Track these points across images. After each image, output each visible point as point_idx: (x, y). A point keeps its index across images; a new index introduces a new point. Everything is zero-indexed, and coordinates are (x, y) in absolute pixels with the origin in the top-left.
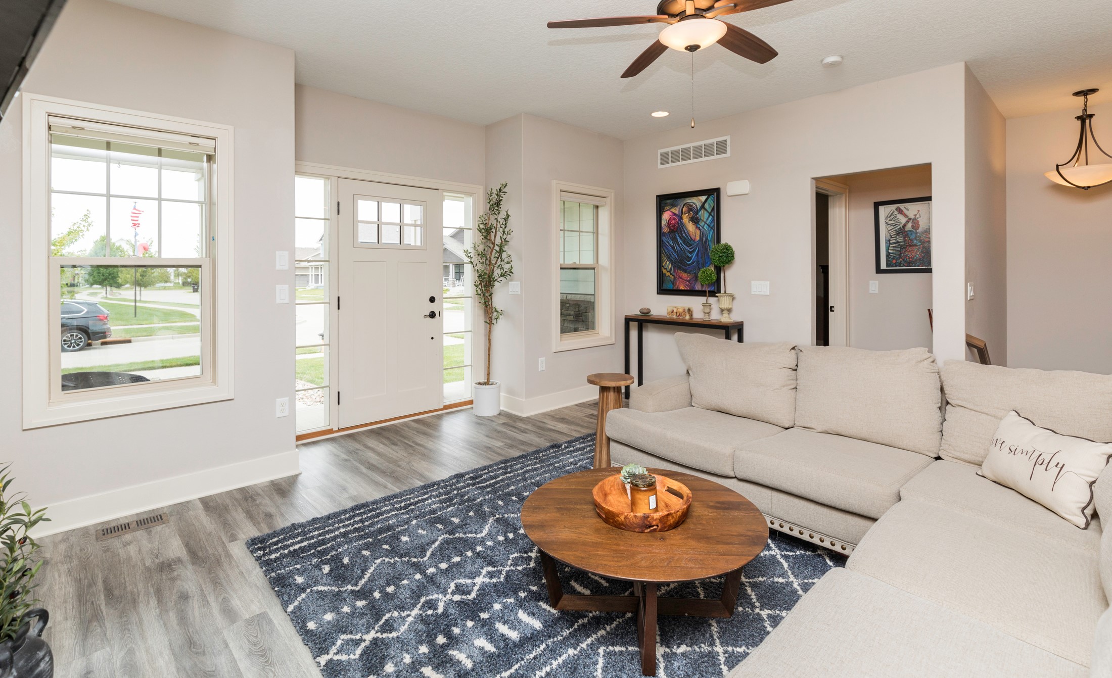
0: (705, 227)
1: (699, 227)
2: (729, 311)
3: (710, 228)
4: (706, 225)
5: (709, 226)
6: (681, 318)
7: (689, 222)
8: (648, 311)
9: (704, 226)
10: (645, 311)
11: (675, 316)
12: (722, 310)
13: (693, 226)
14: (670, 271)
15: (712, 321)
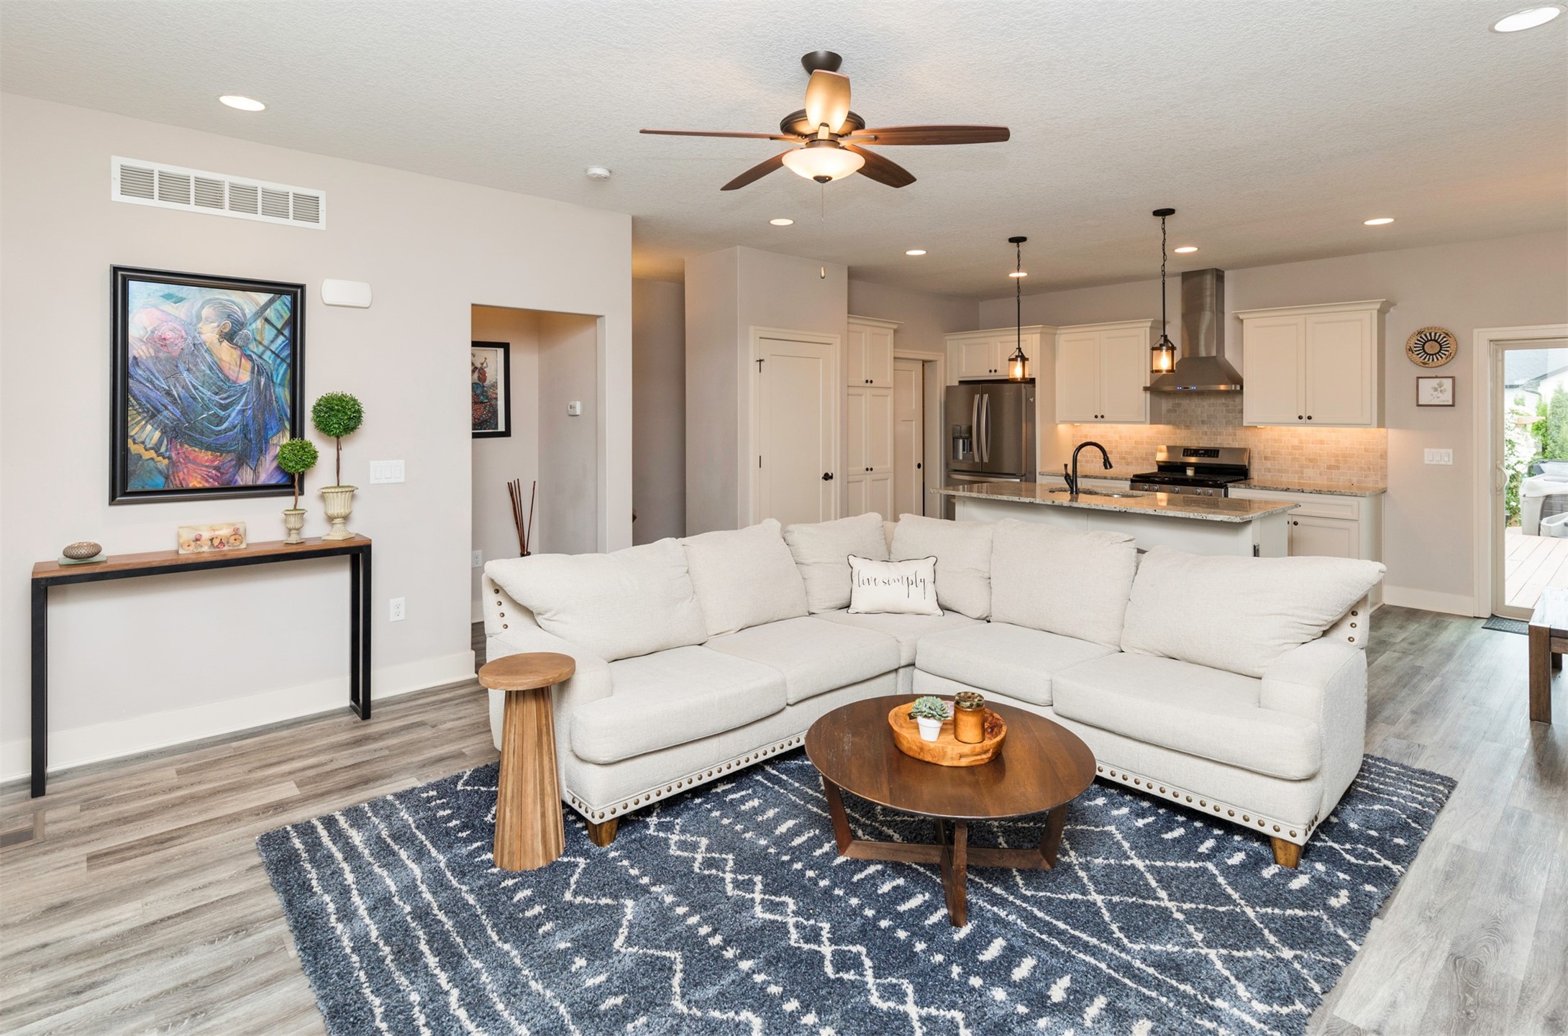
0: (265, 357)
1: (250, 356)
2: (346, 518)
3: (279, 360)
4: (268, 353)
5: (277, 356)
6: (226, 548)
7: (221, 342)
8: (91, 551)
9: (263, 353)
10: (83, 551)
11: (206, 549)
12: (330, 519)
13: (233, 351)
14: (156, 449)
15: (308, 544)
